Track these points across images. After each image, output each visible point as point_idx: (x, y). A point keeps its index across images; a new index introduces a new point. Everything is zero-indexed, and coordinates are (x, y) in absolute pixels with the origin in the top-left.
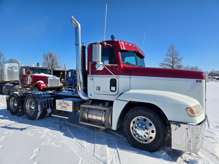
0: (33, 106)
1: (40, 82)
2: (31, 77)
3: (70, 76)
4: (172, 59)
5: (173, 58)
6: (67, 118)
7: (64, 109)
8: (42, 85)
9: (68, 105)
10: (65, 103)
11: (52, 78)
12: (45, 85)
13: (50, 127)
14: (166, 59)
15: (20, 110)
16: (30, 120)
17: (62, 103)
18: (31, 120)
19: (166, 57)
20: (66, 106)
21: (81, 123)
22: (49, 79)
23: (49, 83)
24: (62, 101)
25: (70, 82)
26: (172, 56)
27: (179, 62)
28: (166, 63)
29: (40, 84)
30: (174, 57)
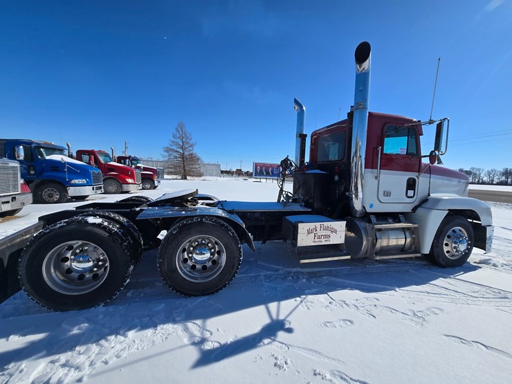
0: (197, 254)
4: (181, 144)
5: (183, 143)
6: (349, 257)
7: (323, 240)
9: (335, 231)
10: (326, 229)
13: (307, 291)
14: (173, 142)
15: (128, 281)
16: (206, 297)
17: (318, 229)
18: (208, 294)
19: (172, 139)
20: (328, 233)
21: (378, 258)
24: (318, 224)
26: (181, 138)
27: (191, 148)
28: (174, 148)
30: (184, 140)
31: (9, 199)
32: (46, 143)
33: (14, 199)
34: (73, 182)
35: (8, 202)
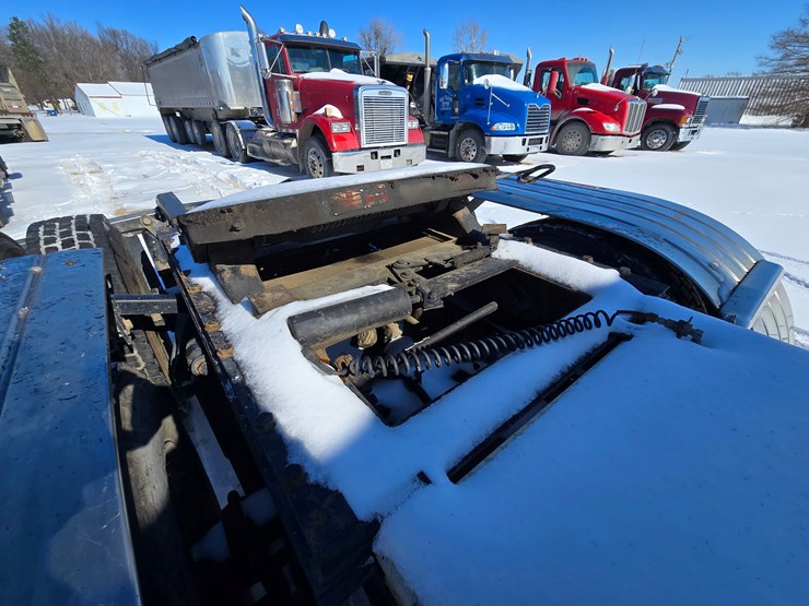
1: (325, 114)
2: (295, 85)
3: (445, 86)
8: (336, 128)
11: (374, 93)
12: (346, 128)
22: (362, 94)
23: (362, 120)
25: (443, 113)
29: (326, 121)
31: (391, 152)
32: (482, 55)
33: (397, 153)
34: (495, 127)
35: (389, 157)
